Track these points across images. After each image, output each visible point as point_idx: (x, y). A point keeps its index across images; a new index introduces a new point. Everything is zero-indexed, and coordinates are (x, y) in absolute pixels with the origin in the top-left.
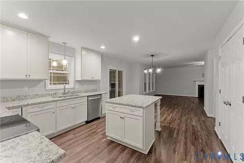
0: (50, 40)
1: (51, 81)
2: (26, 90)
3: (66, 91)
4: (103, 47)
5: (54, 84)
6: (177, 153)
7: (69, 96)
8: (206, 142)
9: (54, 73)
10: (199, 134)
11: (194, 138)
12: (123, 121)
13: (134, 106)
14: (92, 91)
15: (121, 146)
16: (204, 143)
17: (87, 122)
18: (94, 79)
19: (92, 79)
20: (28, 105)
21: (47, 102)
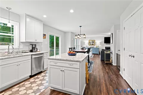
3: (11, 51)
4: (45, 16)
6: (102, 93)
7: (14, 55)
8: (118, 82)
10: (112, 77)
11: (110, 81)
12: (63, 73)
13: (72, 61)
15: (61, 94)
16: (117, 83)
17: (31, 77)
18: (38, 41)
19: (36, 41)
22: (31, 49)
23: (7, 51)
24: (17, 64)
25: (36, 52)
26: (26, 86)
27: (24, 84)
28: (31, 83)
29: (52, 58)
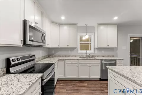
0: (78, 25)
1: (80, 48)
2: (69, 53)
3: (88, 54)
5: (82, 50)
9: (82, 44)
14: (108, 56)
17: (101, 80)
18: (109, 46)
20: (66, 60)
21: (74, 60)
24: (89, 65)
29: (111, 68)
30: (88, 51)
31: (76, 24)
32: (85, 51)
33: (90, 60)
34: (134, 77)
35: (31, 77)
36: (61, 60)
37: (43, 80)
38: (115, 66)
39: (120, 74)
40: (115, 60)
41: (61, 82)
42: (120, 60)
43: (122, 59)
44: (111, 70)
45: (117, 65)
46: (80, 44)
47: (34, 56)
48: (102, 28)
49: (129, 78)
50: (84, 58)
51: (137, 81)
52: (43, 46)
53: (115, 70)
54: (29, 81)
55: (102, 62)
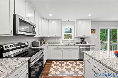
1: (64, 37)
19: (84, 36)
20: (53, 46)
21: (59, 46)
22: (81, 41)
23: (68, 42)
24: (70, 49)
25: (84, 44)
26: (73, 65)
27: (73, 63)
28: (77, 65)
29: (86, 53)
30: (71, 40)
31: (61, 20)
32: (68, 40)
33: (71, 45)
34: (105, 60)
35: (18, 61)
36: (50, 46)
37: (30, 63)
38: (89, 51)
39: (93, 58)
40: (89, 46)
41: (49, 62)
42: (93, 46)
43: (94, 45)
44: (86, 54)
45: (91, 49)
46: (64, 34)
47: (27, 43)
48: (80, 22)
49: (100, 61)
50: (67, 44)
51: (107, 65)
52: (34, 36)
53: (89, 54)
54: (14, 65)
55: (80, 47)
